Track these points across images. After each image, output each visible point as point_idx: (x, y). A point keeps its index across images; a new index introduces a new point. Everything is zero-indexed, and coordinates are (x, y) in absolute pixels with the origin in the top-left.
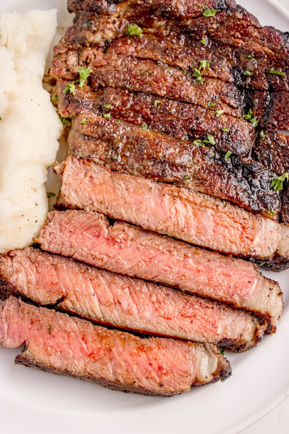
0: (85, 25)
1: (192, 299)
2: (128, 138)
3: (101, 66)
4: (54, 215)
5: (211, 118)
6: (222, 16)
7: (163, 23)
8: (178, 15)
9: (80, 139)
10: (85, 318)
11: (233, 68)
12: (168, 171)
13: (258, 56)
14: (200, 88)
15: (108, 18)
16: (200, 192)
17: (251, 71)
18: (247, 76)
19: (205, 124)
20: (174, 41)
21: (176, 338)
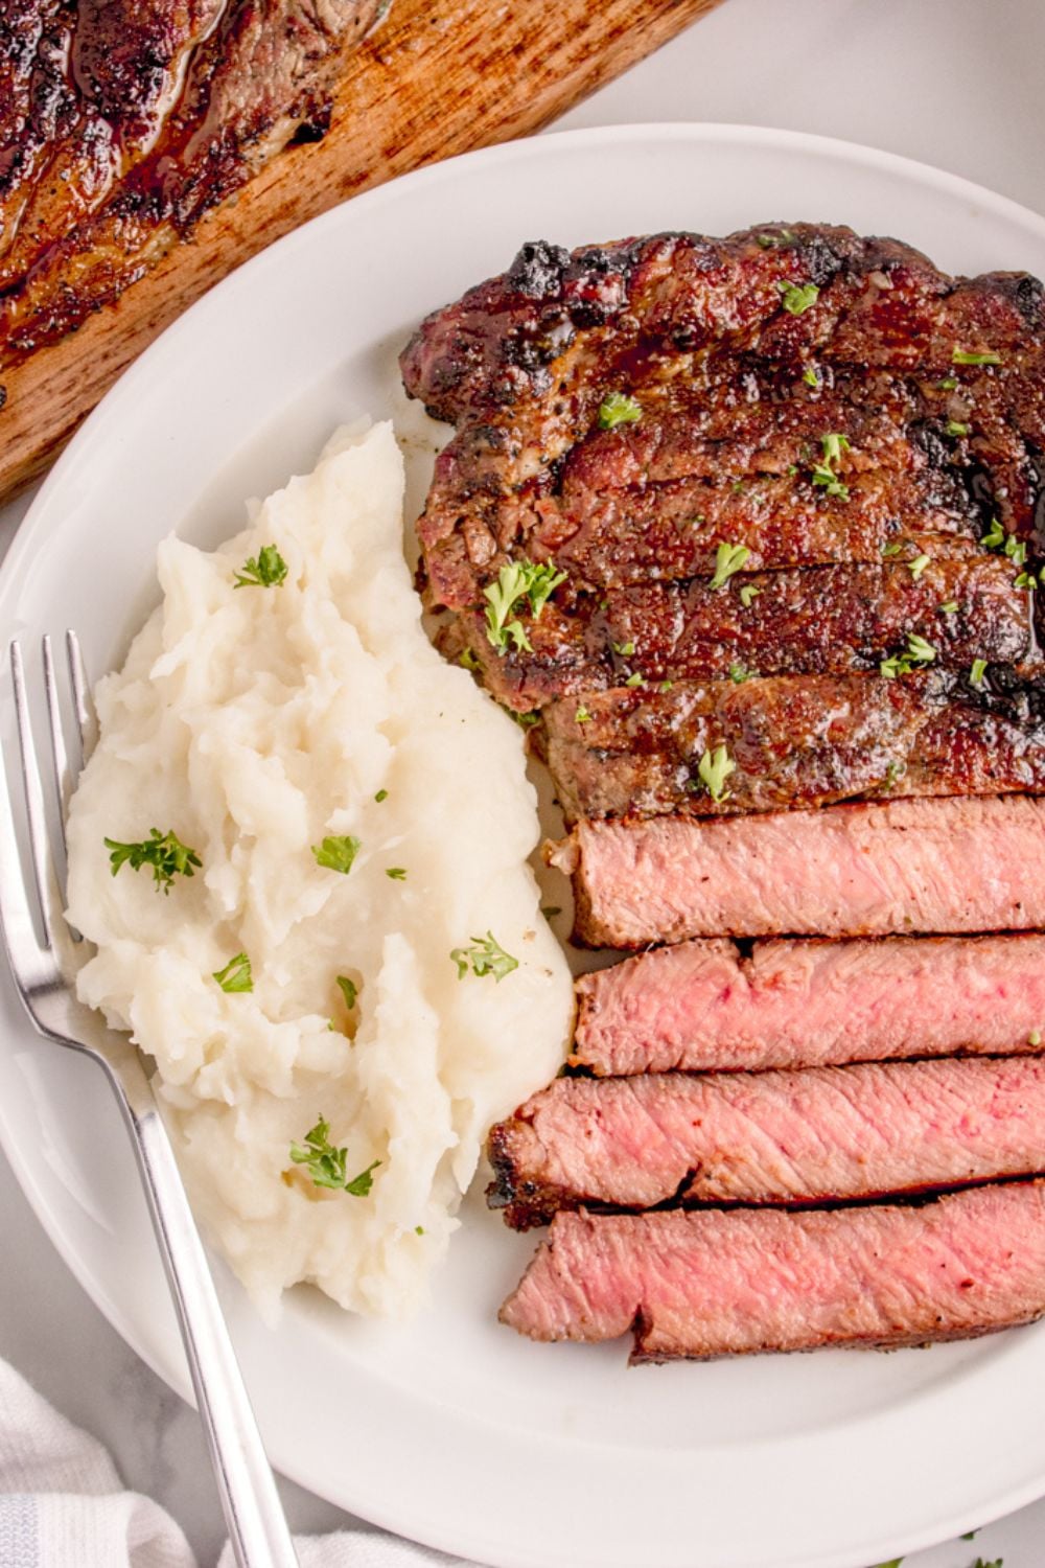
0: (484, 444)
1: (1013, 1067)
2: (709, 720)
3: (567, 539)
4: (595, 982)
5: (902, 587)
6: (839, 296)
7: (686, 361)
8: (720, 334)
9: (590, 762)
10: (764, 1205)
11: (913, 424)
12: (843, 773)
13: (967, 374)
14: (844, 512)
15: (540, 407)
16: (939, 797)
17: (963, 422)
18: (960, 437)
19: (893, 610)
20: (731, 400)
21: (1003, 1180)
